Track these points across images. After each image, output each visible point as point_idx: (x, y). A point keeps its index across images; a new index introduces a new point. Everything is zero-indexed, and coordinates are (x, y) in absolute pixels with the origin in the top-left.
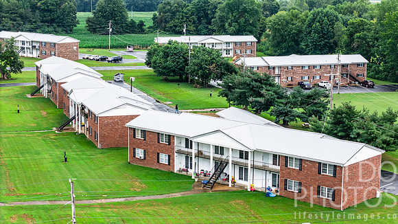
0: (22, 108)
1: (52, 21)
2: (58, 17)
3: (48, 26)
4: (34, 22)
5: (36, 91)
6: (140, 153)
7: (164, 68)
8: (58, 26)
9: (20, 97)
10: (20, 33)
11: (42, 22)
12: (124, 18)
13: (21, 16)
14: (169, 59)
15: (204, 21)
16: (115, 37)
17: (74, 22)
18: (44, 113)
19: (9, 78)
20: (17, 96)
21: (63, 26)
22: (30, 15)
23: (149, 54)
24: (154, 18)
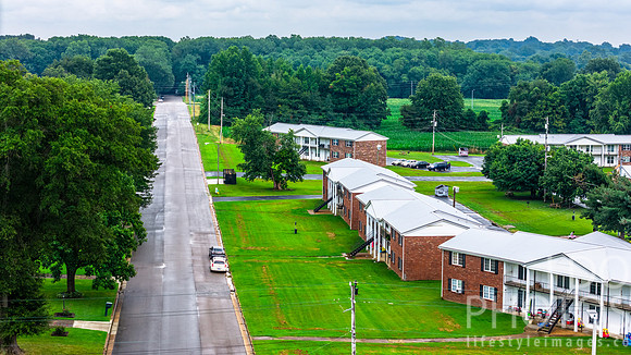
0: (300, 227)
1: (351, 110)
2: (359, 104)
3: (344, 118)
4: (324, 111)
5: (322, 205)
6: (457, 286)
7: (508, 179)
8: (359, 117)
9: (300, 213)
10: (302, 126)
11: (335, 111)
12: (458, 106)
13: (305, 103)
14: (515, 165)
15: (579, 113)
16: (443, 135)
17: (383, 112)
18: (331, 235)
19: (285, 188)
20: (294, 212)
21: (366, 117)
22: (318, 100)
23: (488, 159)
24: (503, 108)
